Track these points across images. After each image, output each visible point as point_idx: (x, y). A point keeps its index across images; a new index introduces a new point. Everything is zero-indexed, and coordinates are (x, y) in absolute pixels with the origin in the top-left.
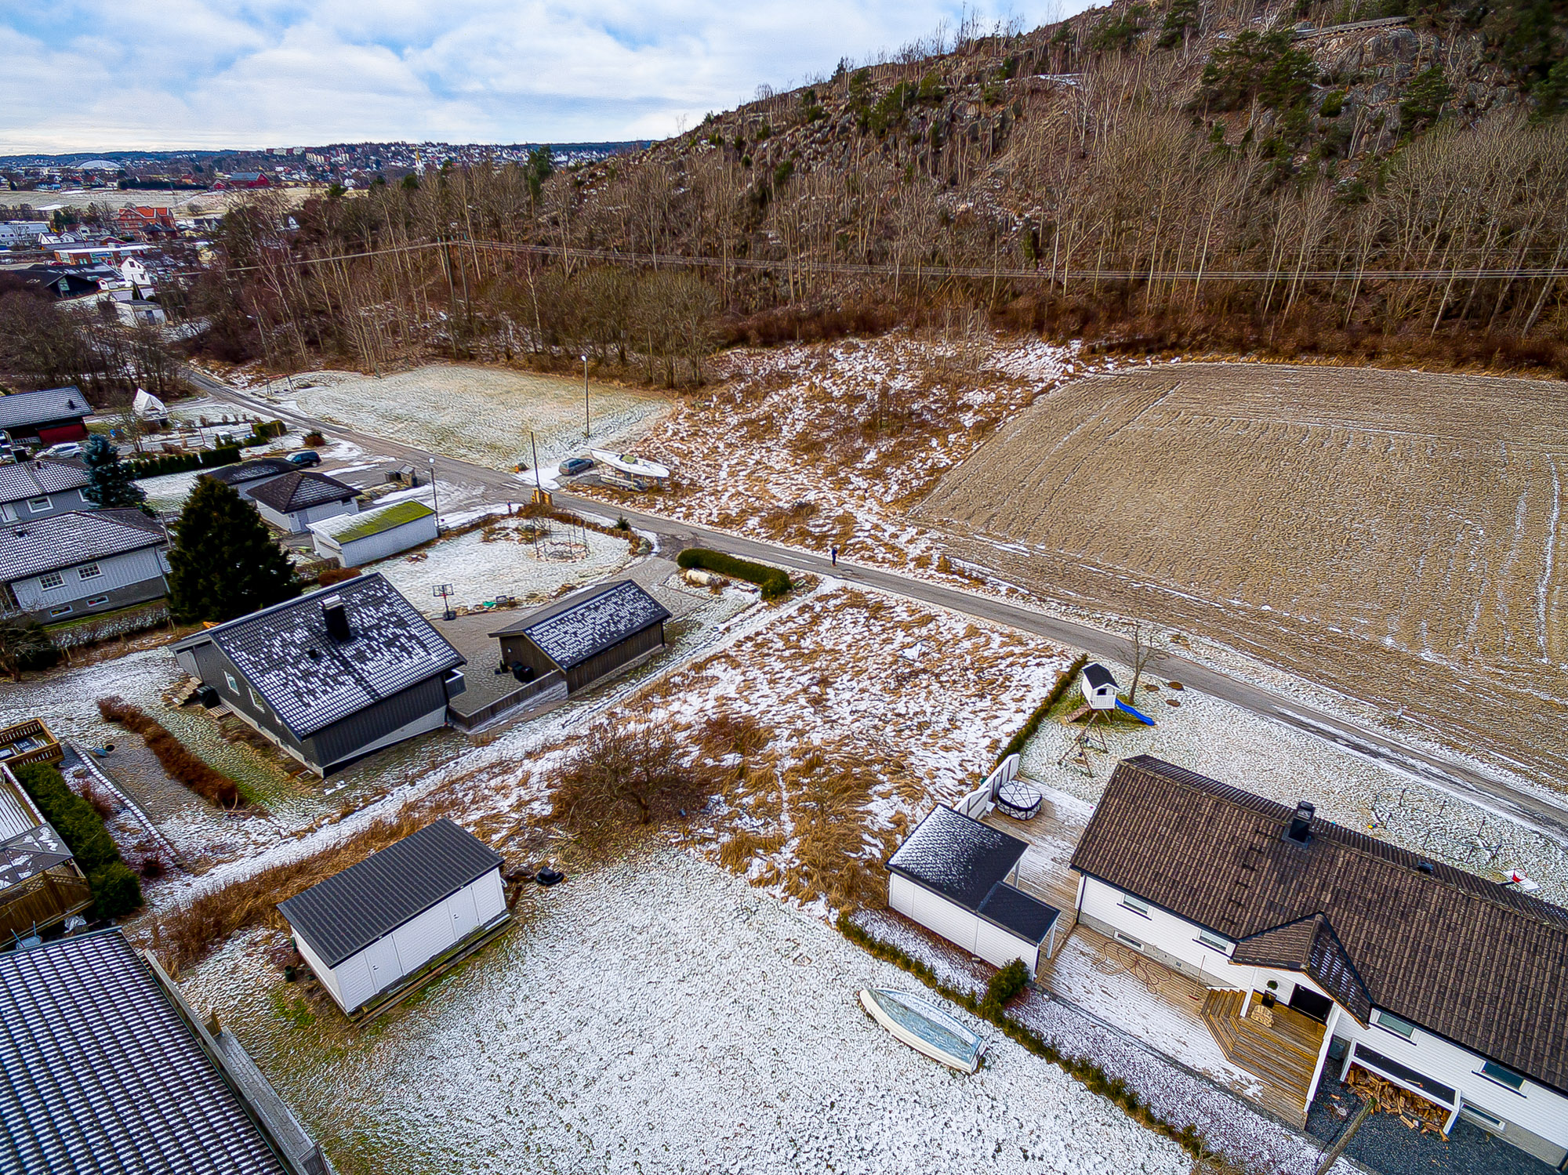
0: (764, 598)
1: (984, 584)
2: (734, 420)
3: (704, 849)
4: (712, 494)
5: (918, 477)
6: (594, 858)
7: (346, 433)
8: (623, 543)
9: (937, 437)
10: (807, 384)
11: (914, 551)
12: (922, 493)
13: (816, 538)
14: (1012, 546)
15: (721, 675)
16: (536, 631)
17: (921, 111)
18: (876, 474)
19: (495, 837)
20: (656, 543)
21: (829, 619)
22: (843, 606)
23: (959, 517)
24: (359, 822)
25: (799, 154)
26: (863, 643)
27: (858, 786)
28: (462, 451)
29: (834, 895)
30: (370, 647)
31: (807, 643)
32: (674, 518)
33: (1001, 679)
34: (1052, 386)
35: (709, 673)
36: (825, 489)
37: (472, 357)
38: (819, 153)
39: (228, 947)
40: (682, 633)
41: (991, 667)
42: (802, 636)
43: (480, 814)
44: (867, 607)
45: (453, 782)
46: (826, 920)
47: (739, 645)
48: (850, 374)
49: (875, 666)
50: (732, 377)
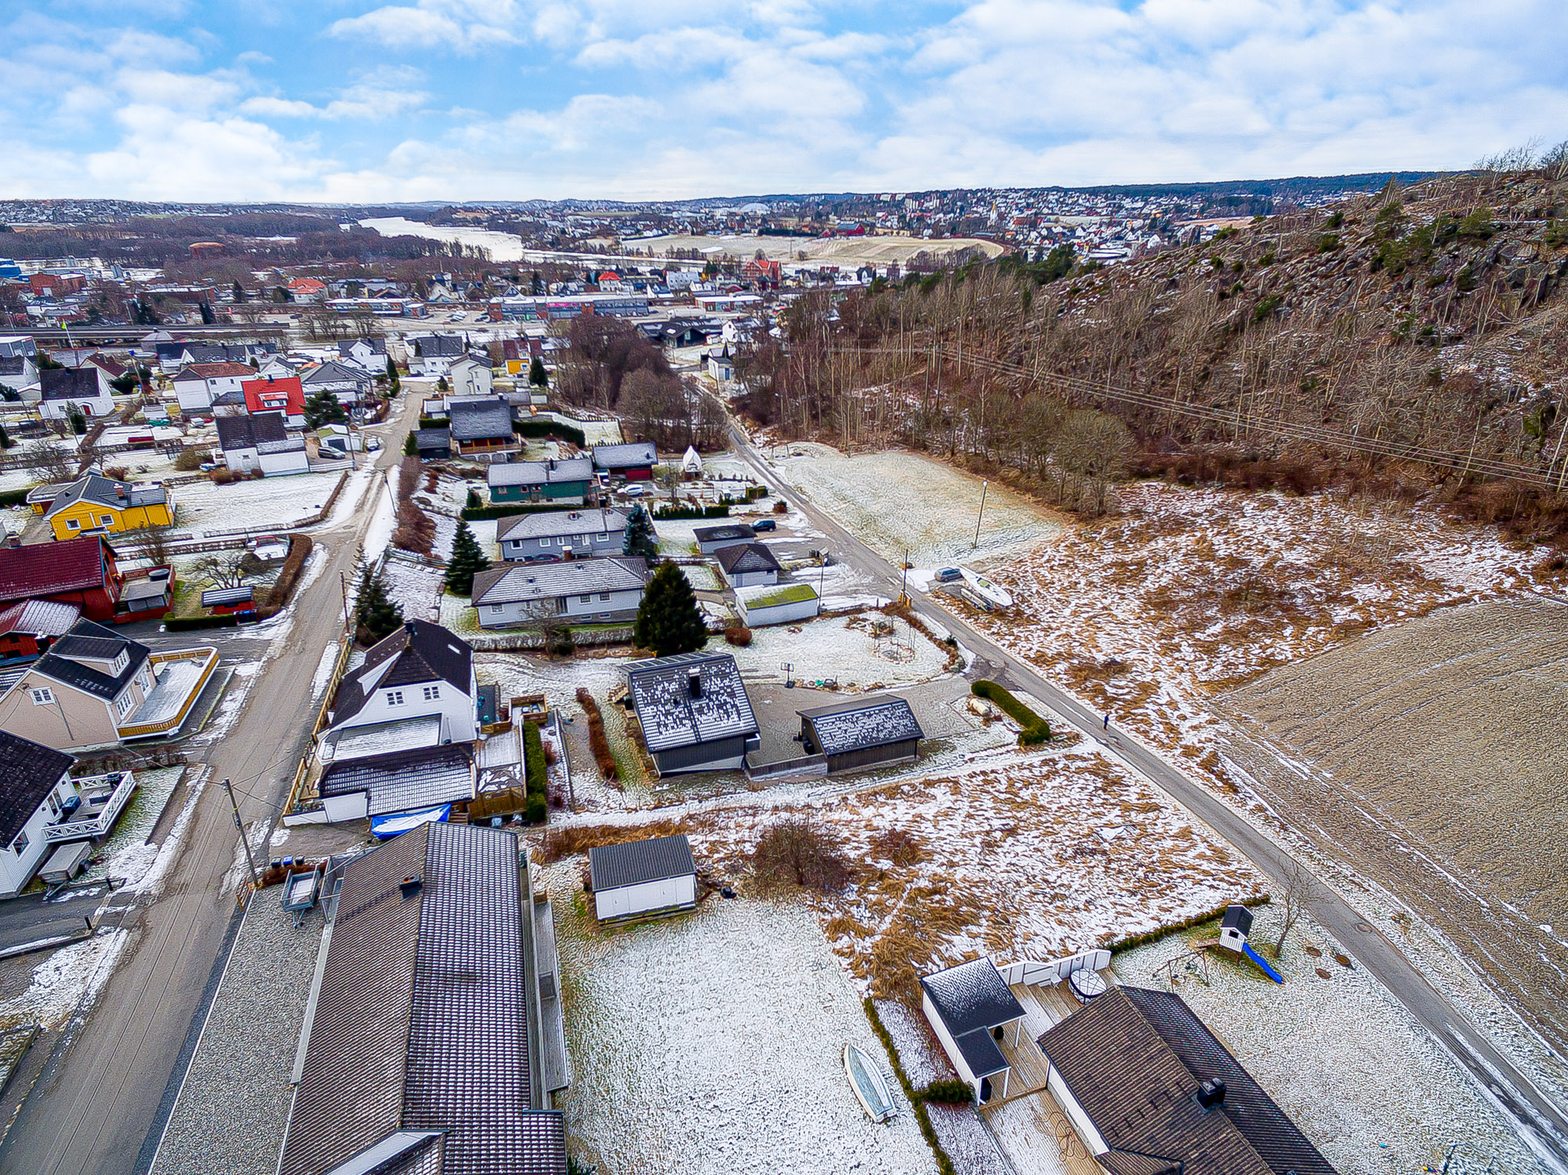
0: (1019, 742)
1: (1236, 791)
2: (1107, 559)
3: (822, 917)
4: (1043, 630)
5: (1247, 664)
6: (758, 893)
7: (805, 505)
8: (944, 658)
9: (1294, 624)
10: (1198, 534)
11: (1190, 739)
12: (1240, 681)
13: (1106, 698)
14: (1296, 764)
15: (940, 796)
16: (820, 721)
17: (1457, 249)
18: (1209, 650)
19: (716, 856)
20: (970, 663)
21: (1063, 778)
22: (1086, 770)
23: (1261, 718)
24: (660, 815)
25: (1294, 287)
26: (1075, 809)
27: (955, 920)
28: (875, 540)
29: (877, 981)
30: (708, 704)
31: (1025, 794)
32: (999, 644)
33: (1164, 886)
34: (1466, 600)
35: (932, 791)
36: (1151, 650)
37: (926, 448)
38: (1316, 288)
39: (569, 859)
40: (935, 752)
41: (1165, 872)
42: (1027, 785)
43: (717, 838)
44: (1105, 778)
45: (720, 810)
46: (861, 994)
47: (972, 776)
48: (1248, 534)
49: (1068, 833)
50: (1131, 512)
